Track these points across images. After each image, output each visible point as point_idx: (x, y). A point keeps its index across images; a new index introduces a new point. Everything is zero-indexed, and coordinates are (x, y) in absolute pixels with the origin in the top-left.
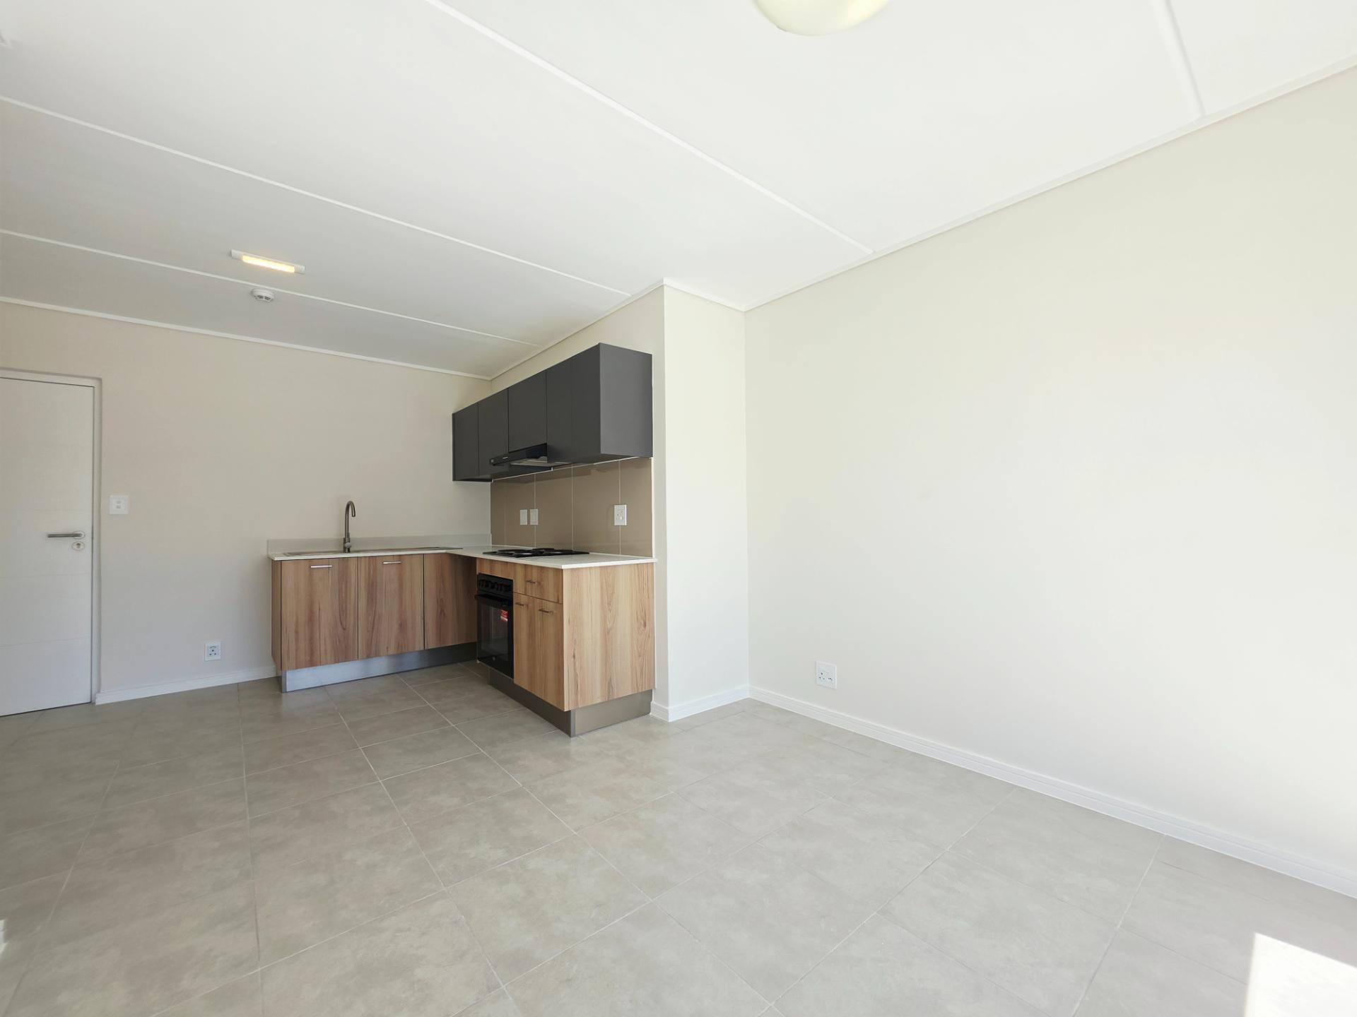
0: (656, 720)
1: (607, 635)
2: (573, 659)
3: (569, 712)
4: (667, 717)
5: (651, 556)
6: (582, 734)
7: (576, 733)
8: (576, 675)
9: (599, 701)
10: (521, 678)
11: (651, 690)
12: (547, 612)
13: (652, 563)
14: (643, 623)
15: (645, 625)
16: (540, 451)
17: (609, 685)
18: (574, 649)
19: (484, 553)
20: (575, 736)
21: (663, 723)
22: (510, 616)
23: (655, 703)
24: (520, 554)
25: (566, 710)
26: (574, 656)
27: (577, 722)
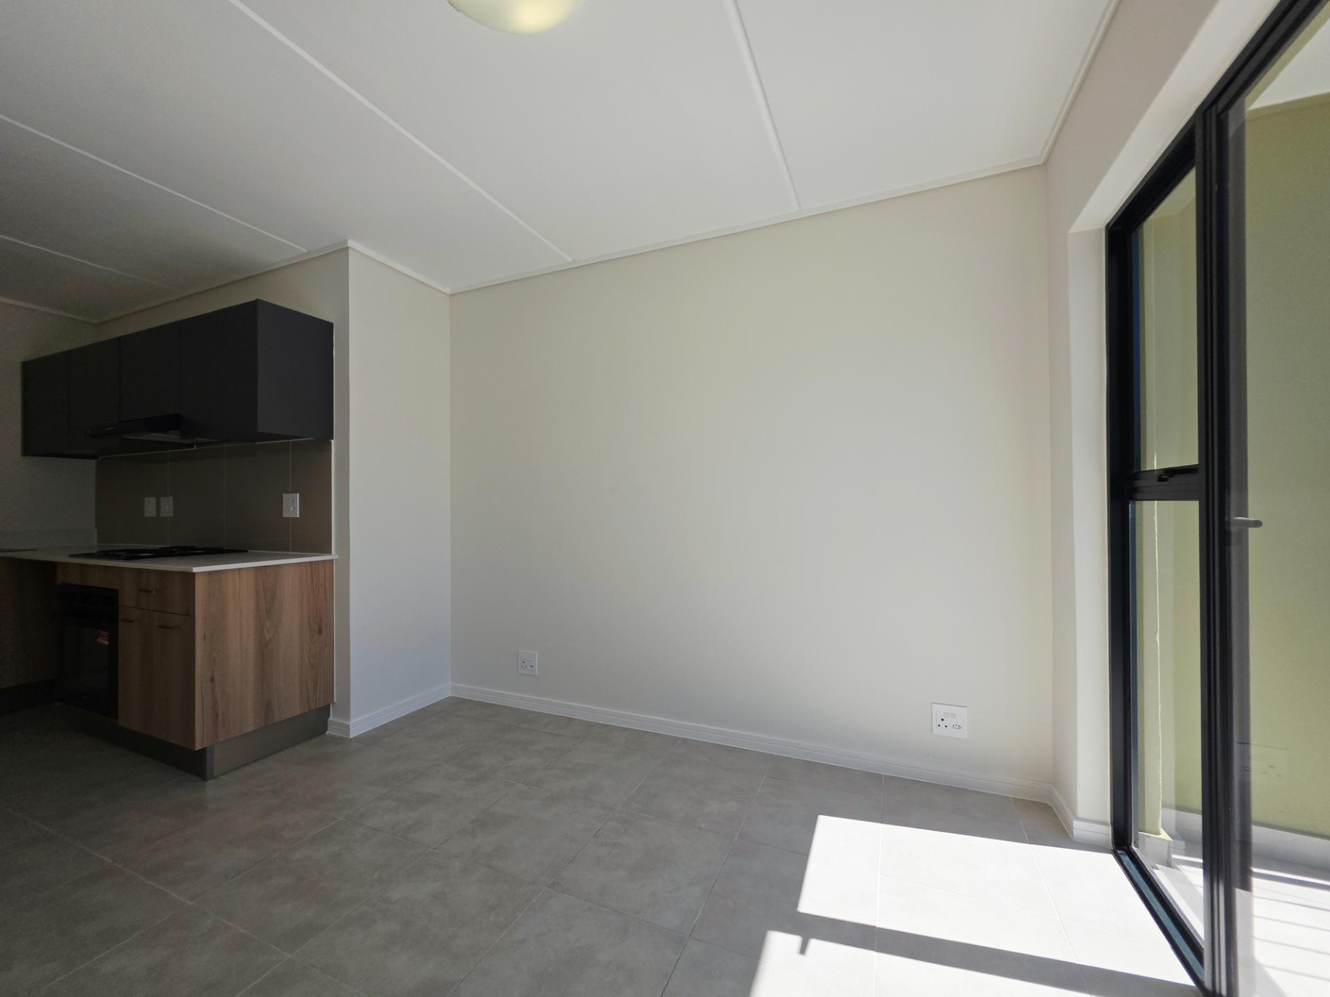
0: (333, 738)
1: (265, 649)
3: (203, 751)
4: (348, 733)
5: (329, 552)
6: (224, 774)
7: (216, 774)
8: (214, 702)
9: (251, 729)
10: (130, 717)
11: (329, 705)
12: (171, 628)
13: (332, 560)
14: (317, 629)
15: (320, 632)
16: (171, 422)
17: (267, 707)
18: (213, 671)
19: (72, 556)
20: (213, 777)
21: (343, 741)
22: (114, 639)
23: (335, 720)
24: (133, 555)
25: (198, 747)
26: (212, 680)
27: (217, 759)
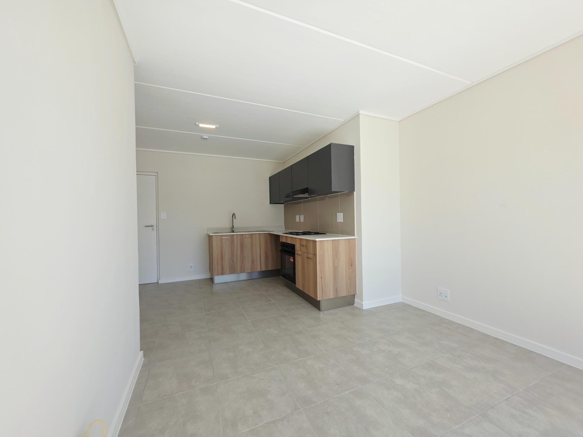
0: (357, 308)
1: (335, 270)
2: (321, 279)
3: (320, 301)
4: (362, 307)
5: (354, 235)
6: (325, 311)
7: (323, 310)
8: (322, 285)
9: (332, 297)
10: (299, 284)
11: (355, 295)
12: (310, 258)
13: (355, 239)
14: (351, 265)
16: (305, 191)
17: (336, 291)
18: (322, 275)
19: (283, 233)
20: (322, 311)
21: (360, 309)
22: (294, 259)
23: (357, 300)
24: (297, 234)
25: (318, 300)
26: (321, 278)
27: (323, 305)
